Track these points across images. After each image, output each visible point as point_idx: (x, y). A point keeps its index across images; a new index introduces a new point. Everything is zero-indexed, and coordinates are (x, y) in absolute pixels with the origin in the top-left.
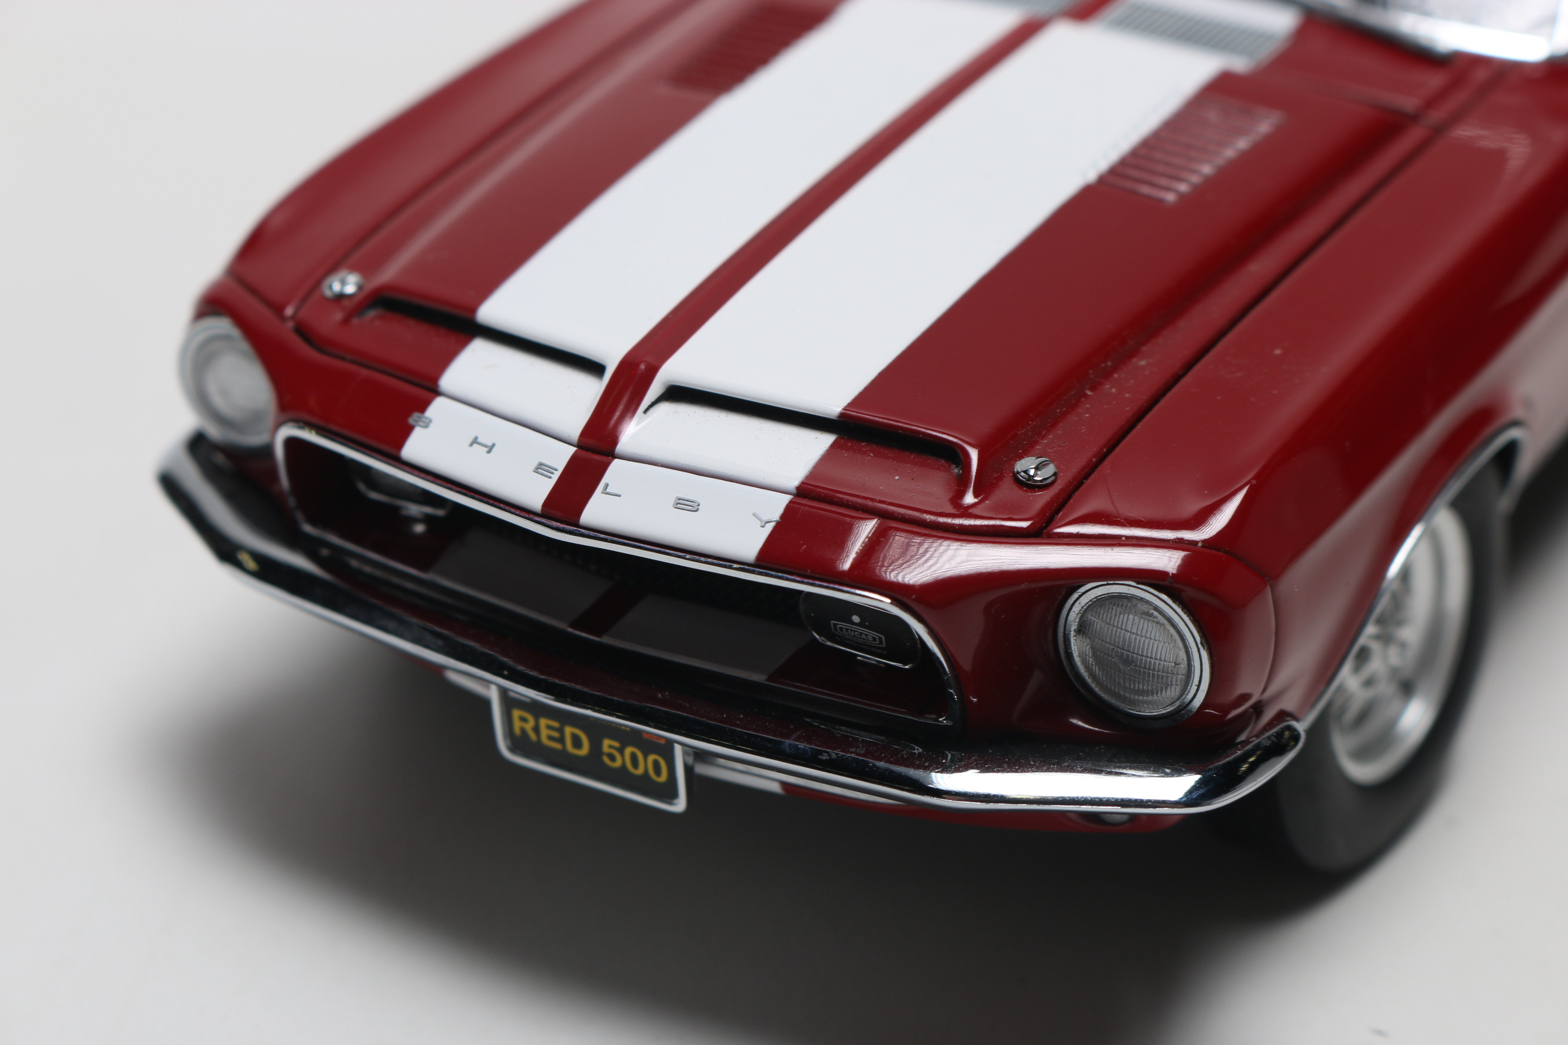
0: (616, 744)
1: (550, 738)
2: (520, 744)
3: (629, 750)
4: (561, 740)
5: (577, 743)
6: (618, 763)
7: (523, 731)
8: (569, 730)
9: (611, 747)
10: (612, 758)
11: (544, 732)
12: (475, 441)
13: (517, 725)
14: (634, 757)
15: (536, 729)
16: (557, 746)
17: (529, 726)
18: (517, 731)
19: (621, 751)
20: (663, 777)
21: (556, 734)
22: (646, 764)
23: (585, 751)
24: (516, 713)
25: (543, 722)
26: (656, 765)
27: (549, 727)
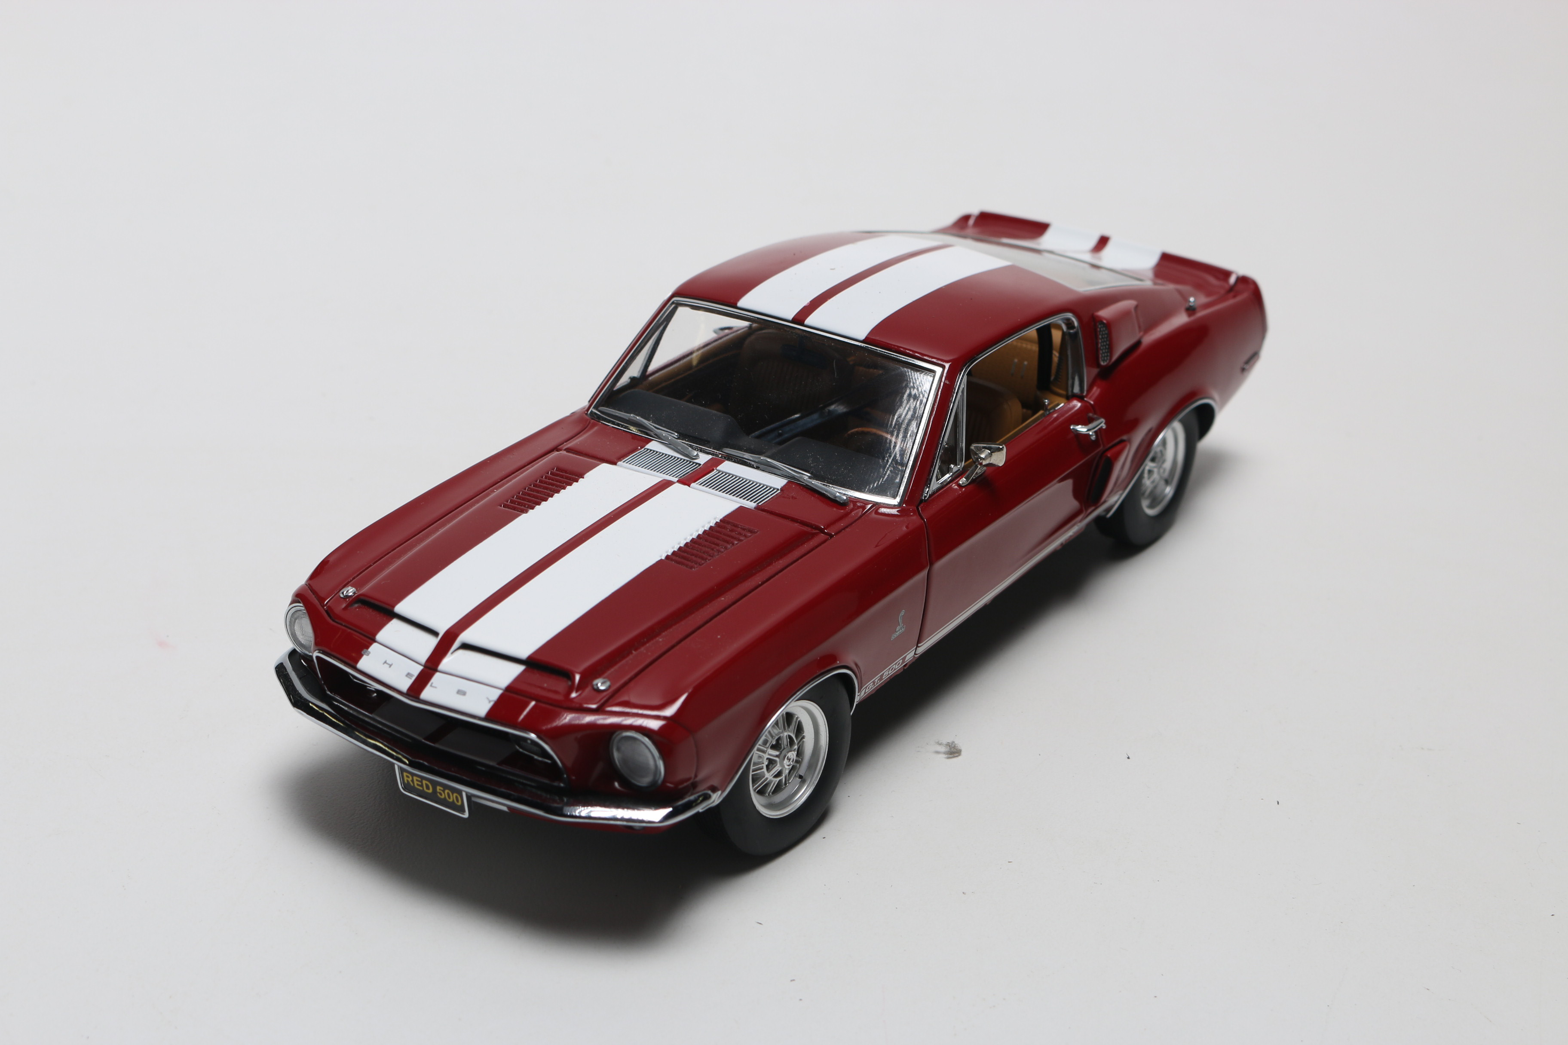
0: (442, 788)
1: (418, 785)
2: (407, 787)
3: (446, 791)
4: (422, 786)
5: (428, 788)
6: (443, 797)
7: (408, 781)
8: (424, 782)
9: (440, 789)
10: (441, 794)
11: (416, 782)
12: (385, 662)
13: (406, 778)
14: (448, 794)
15: (413, 781)
16: (421, 788)
17: (410, 779)
18: (406, 781)
19: (444, 791)
20: (459, 803)
21: (420, 783)
22: (453, 797)
23: (430, 791)
24: (405, 774)
25: (415, 778)
26: (457, 797)
27: (417, 780)
